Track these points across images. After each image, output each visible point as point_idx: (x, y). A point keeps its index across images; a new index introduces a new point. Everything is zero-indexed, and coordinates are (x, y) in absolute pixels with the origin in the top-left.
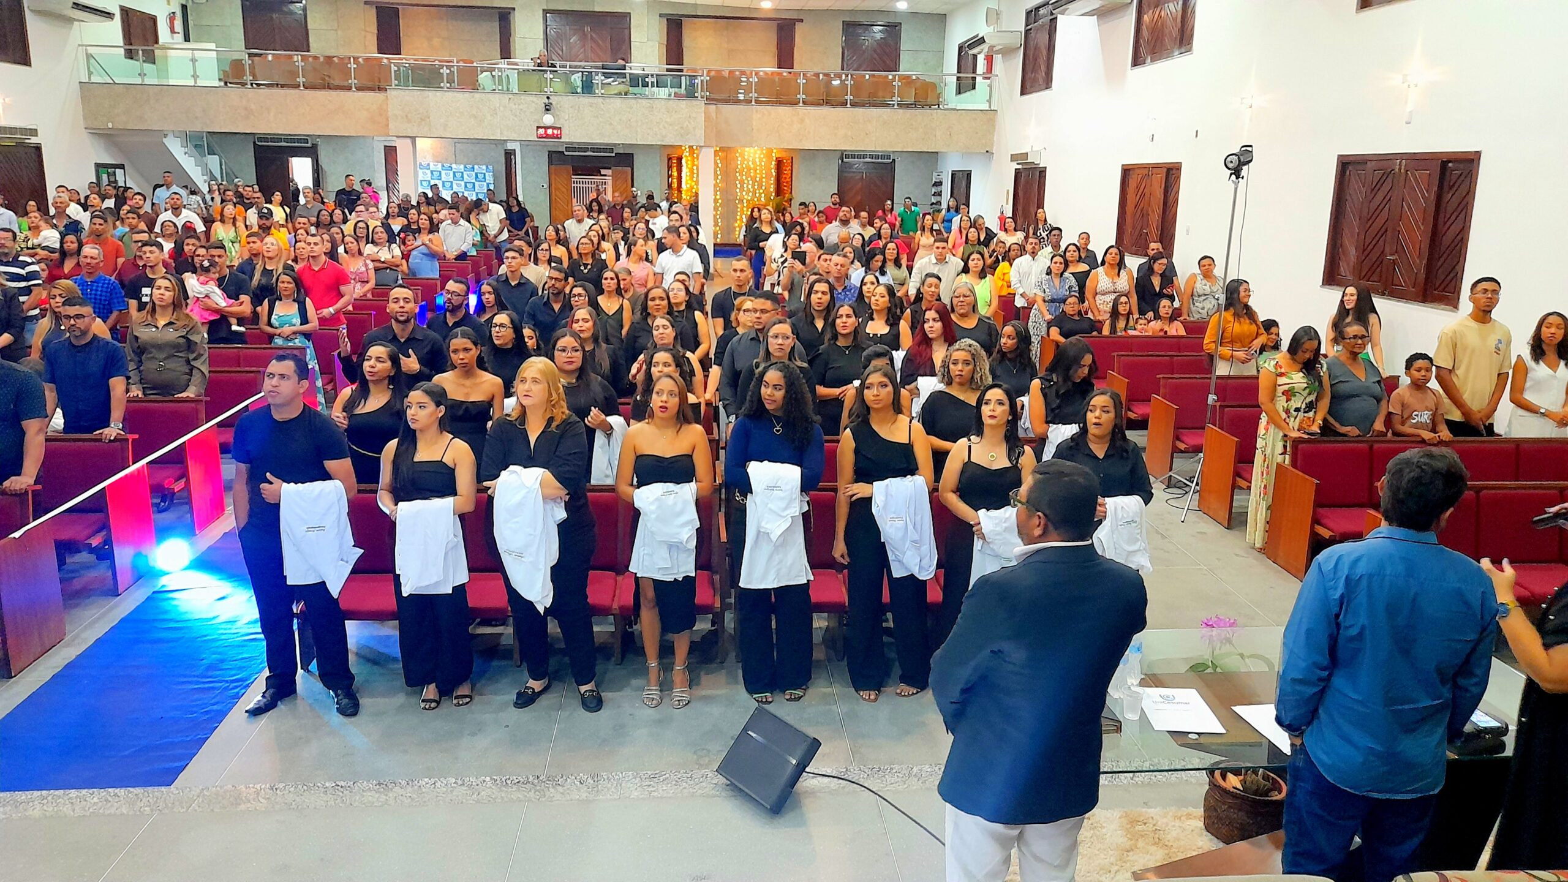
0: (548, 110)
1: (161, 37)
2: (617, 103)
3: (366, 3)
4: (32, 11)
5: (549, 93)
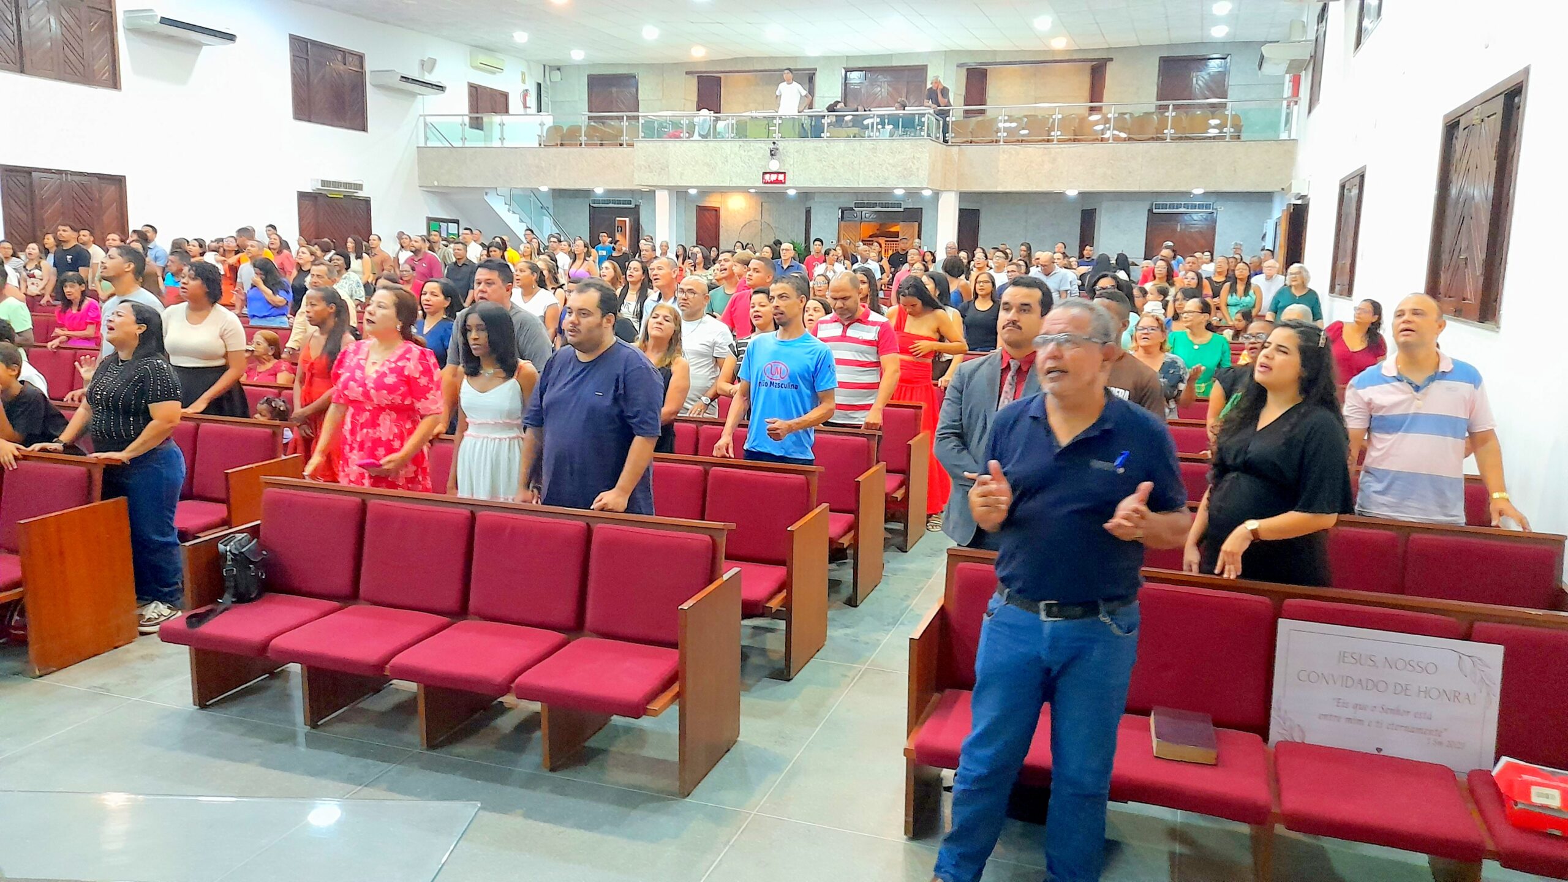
0: (773, 155)
1: (511, 110)
2: (840, 146)
3: (687, 73)
4: (373, 85)
5: (777, 139)
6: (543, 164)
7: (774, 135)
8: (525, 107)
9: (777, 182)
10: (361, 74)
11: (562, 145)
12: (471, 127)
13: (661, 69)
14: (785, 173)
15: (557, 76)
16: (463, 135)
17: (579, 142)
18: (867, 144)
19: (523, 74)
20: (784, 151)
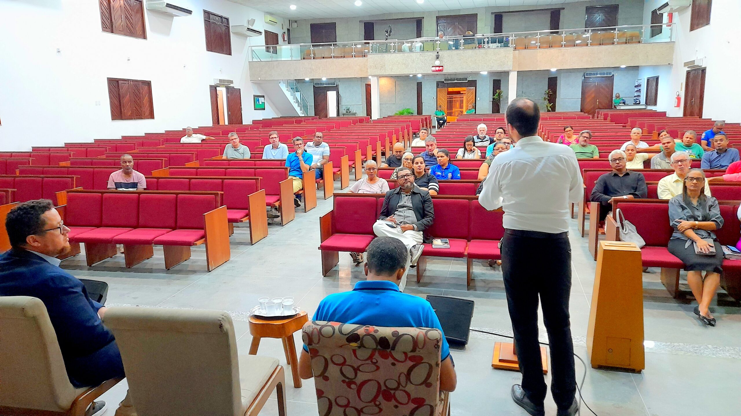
0: (438, 58)
1: (279, 42)
2: (470, 52)
3: (360, 21)
4: (233, 33)
5: (438, 50)
8: (284, 40)
9: (439, 71)
12: (267, 52)
13: (348, 19)
14: (442, 66)
15: (295, 25)
18: (482, 50)
19: (283, 25)
20: (442, 56)
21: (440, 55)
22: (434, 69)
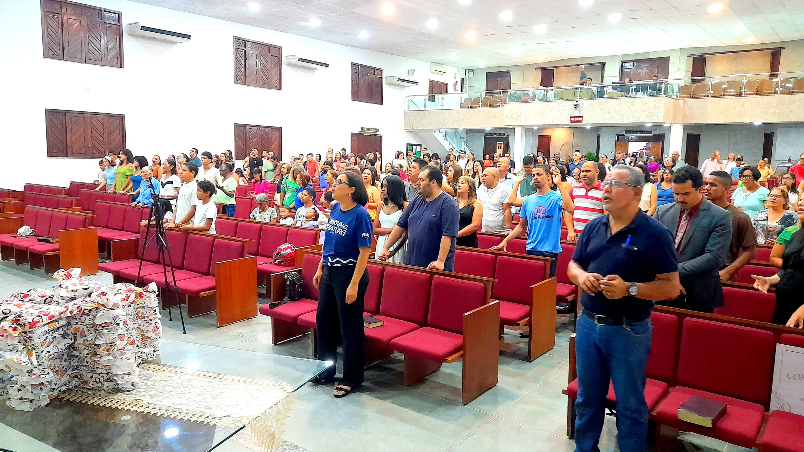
0: (576, 108)
1: (449, 92)
2: (614, 102)
3: (536, 69)
4: (386, 83)
5: (579, 99)
6: (461, 117)
7: (577, 98)
8: (455, 90)
9: (578, 121)
10: (382, 78)
11: (471, 107)
12: (429, 101)
13: (523, 67)
14: (582, 117)
15: (471, 74)
16: (425, 104)
17: (479, 106)
18: (628, 100)
19: (455, 75)
20: (582, 106)
21: (580, 104)
22: (572, 119)
